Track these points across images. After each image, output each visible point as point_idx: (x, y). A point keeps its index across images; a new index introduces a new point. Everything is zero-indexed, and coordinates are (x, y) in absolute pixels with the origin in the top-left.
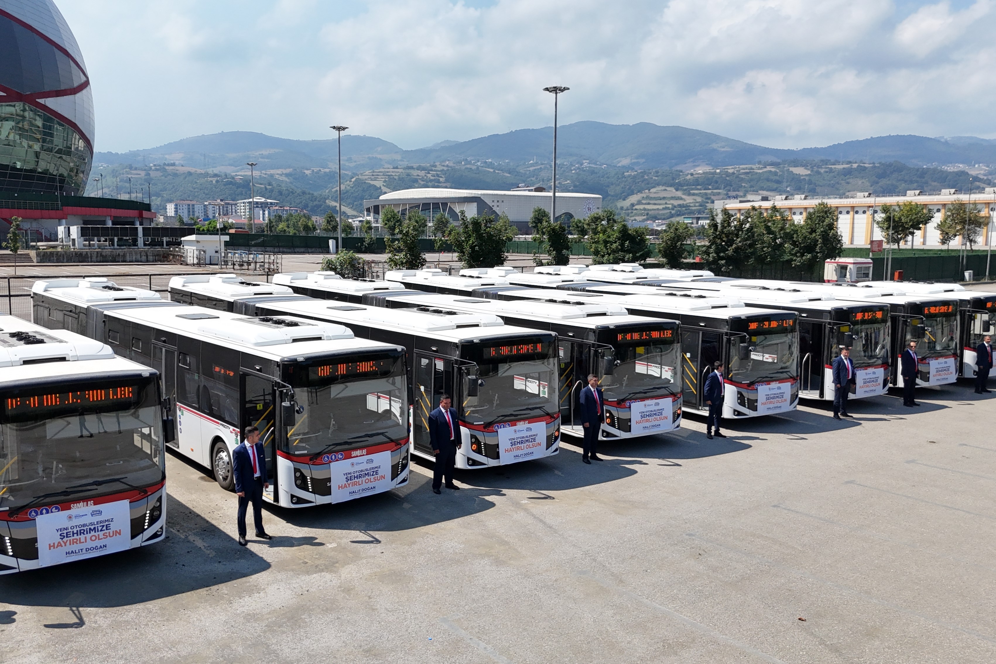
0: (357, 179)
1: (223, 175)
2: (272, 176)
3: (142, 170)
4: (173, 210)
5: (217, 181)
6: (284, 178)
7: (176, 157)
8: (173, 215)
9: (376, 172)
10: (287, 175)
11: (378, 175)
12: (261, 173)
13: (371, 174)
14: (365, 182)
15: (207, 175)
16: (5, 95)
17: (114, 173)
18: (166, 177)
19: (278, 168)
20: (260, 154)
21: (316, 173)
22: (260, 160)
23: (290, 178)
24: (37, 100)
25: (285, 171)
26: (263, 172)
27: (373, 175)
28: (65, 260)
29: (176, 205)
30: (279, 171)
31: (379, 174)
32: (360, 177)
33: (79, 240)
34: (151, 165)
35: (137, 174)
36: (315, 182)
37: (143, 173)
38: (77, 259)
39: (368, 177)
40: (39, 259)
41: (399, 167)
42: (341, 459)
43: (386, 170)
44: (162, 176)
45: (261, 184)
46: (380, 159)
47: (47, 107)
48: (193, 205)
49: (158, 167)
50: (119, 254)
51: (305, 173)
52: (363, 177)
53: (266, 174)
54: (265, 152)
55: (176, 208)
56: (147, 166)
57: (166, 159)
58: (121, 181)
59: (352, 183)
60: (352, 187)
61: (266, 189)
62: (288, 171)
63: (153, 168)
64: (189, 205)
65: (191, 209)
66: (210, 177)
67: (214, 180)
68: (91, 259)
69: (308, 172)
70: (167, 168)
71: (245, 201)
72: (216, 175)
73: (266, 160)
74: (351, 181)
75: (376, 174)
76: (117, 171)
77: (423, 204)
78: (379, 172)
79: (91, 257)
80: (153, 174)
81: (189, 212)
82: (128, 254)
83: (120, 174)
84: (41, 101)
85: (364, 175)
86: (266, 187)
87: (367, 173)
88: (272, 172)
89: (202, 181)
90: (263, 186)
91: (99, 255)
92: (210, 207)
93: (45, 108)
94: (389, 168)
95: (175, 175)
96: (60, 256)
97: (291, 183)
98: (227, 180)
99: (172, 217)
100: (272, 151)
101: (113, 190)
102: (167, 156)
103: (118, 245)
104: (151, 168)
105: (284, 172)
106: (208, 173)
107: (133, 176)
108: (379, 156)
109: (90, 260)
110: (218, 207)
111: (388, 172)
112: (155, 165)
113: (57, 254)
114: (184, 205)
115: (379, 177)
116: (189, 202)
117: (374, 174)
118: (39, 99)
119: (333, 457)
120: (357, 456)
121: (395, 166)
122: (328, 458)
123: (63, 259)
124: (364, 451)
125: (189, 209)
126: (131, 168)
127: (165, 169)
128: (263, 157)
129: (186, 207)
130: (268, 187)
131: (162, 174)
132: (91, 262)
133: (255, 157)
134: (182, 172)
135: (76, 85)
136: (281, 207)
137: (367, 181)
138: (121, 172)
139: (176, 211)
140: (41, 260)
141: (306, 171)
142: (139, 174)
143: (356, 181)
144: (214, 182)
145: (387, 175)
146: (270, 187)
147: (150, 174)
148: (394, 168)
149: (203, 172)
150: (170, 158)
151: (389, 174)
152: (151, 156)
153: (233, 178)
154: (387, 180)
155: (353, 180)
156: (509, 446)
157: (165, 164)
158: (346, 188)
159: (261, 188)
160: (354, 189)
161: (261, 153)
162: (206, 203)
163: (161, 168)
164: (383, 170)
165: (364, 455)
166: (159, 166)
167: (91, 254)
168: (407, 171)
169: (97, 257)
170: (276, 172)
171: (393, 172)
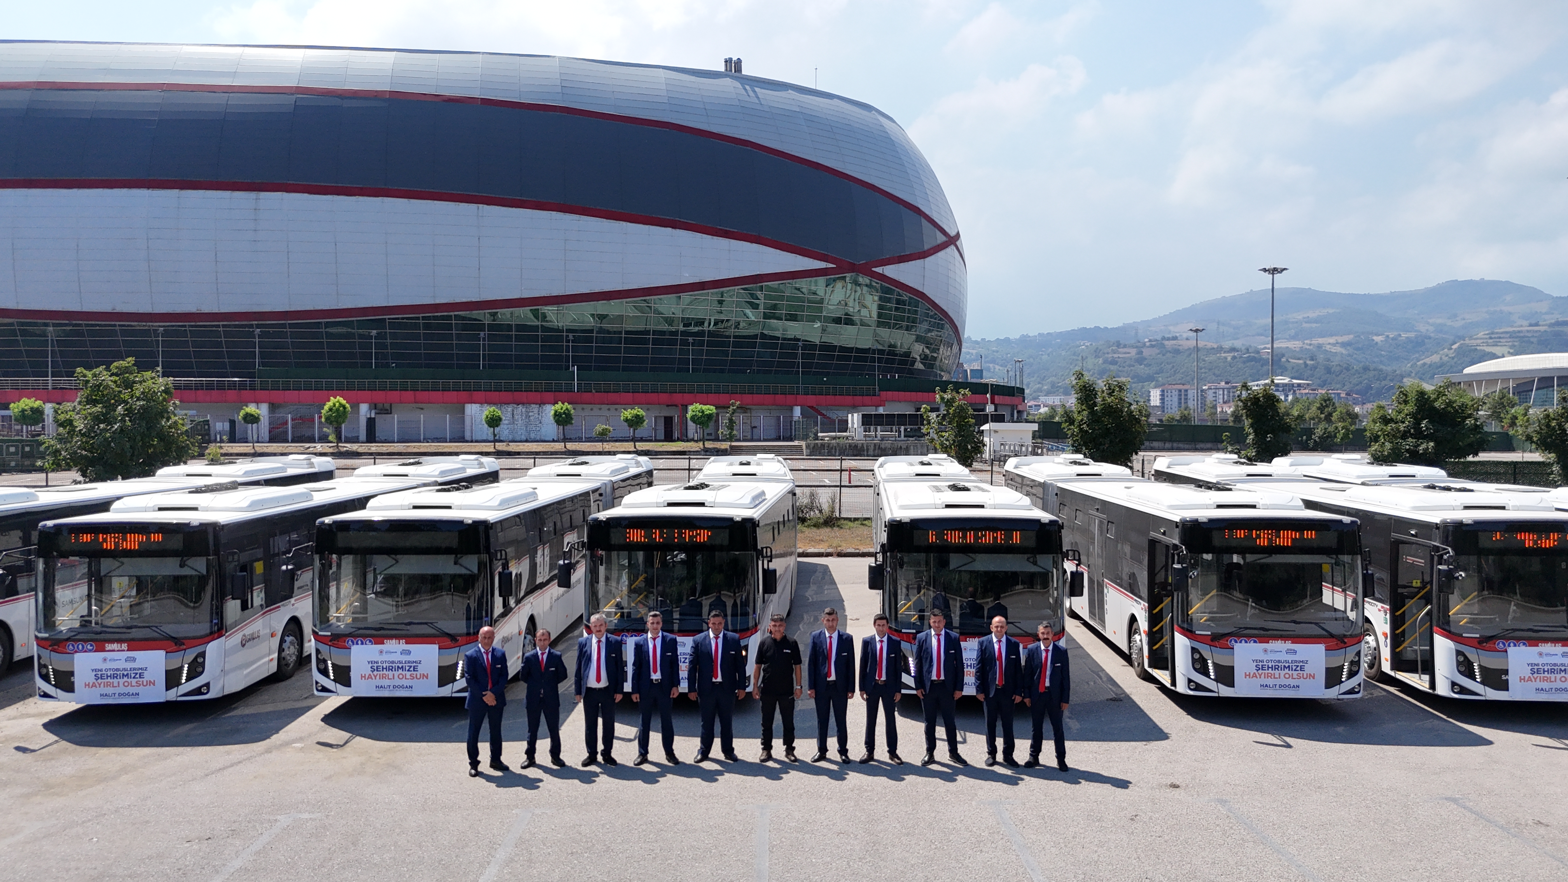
0: (1461, 344)
1: (1243, 348)
2: (1319, 346)
3: (1133, 347)
4: (1158, 397)
5: (1234, 358)
6: (1338, 349)
7: (1183, 330)
8: (1158, 405)
9: (1497, 333)
10: (1344, 345)
11: (1500, 338)
12: (1304, 344)
13: (1488, 336)
14: (1476, 349)
15: (1220, 349)
16: (835, 266)
17: (1097, 353)
18: (1164, 355)
19: (1331, 335)
20: (1304, 318)
21: (1393, 339)
22: (1305, 325)
23: (1349, 348)
24: (874, 269)
25: (1341, 339)
26: (1306, 342)
27: (1491, 338)
28: (837, 454)
29: (1163, 391)
30: (1332, 340)
31: (1502, 336)
32: (1467, 342)
33: (859, 430)
34: (1146, 340)
35: (1125, 353)
36: (1391, 352)
37: (1133, 352)
38: (851, 452)
39: (1482, 341)
40: (809, 451)
41: (1540, 323)
42: (90, 651)
43: (1518, 329)
44: (1159, 354)
45: (1299, 359)
46: (1510, 313)
47: (885, 276)
48: (1186, 391)
49: (1153, 343)
50: (901, 447)
51: (1373, 340)
52: (1473, 341)
53: (1310, 345)
54: (1312, 315)
55: (1162, 395)
56: (1139, 342)
57: (1170, 332)
58: (1105, 362)
59: (1452, 351)
60: (1453, 358)
61: (1306, 365)
62: (1345, 338)
63: (1148, 344)
64: (1180, 391)
65: (1183, 396)
66: (1225, 352)
67: (1229, 356)
68: (867, 452)
69: (1378, 339)
70: (1166, 343)
71: (1259, 382)
72: (1233, 350)
73: (1314, 325)
74: (1451, 349)
75: (1496, 336)
76: (1100, 350)
77: (1541, 380)
78: (1502, 333)
79: (868, 450)
80: (1146, 352)
81: (1180, 399)
82: (912, 447)
83: (1104, 353)
84: (879, 270)
85: (1475, 339)
86: (1305, 362)
87: (1480, 335)
88: (1321, 341)
89: (1212, 358)
90: (1301, 362)
91: (877, 447)
92: (1210, 393)
93: (883, 277)
94: (1522, 326)
95: (1177, 352)
96: (832, 448)
97: (1349, 355)
98: (1247, 355)
99: (1156, 406)
100: (1324, 312)
101: (1094, 374)
102: (1171, 328)
103: (905, 436)
104: (1144, 343)
105: (1340, 341)
106: (1221, 348)
107: (1121, 356)
108: (1506, 309)
109: (865, 453)
110: (1221, 392)
111: (1519, 332)
112: (1150, 341)
113: (828, 447)
114: (1173, 391)
115: (1501, 340)
116: (1181, 387)
117: (1493, 336)
118: (875, 267)
119: (80, 647)
120: (113, 651)
121: (1533, 322)
122: (73, 646)
123: (835, 452)
124: (125, 646)
125: (1180, 395)
126: (1118, 345)
127: (1163, 344)
128: (1309, 321)
129: (1177, 393)
130: (1309, 362)
131: (1158, 351)
132: (868, 456)
133: (1297, 322)
134: (1186, 348)
135: (926, 247)
136: (1313, 390)
137: (1478, 348)
138: (1106, 351)
139: (1162, 400)
140: (810, 452)
141: (1375, 338)
142: (1129, 353)
143: (1459, 347)
144: (1229, 359)
145: (1517, 337)
146: (1312, 362)
147: (1142, 352)
148: (1531, 325)
149: (1215, 346)
150: (1175, 330)
151: (1521, 335)
152: (1150, 329)
153: (1258, 352)
154: (1516, 344)
155: (1454, 347)
156: (368, 671)
157: (1164, 338)
158: (1441, 359)
159: (1298, 365)
160: (1455, 360)
161: (1306, 315)
162: (1204, 388)
163: (1158, 344)
164: (1511, 329)
165: (124, 651)
166: (1156, 340)
167: (867, 446)
168: (1557, 329)
169: (874, 450)
170: (1327, 341)
171: (1528, 331)
